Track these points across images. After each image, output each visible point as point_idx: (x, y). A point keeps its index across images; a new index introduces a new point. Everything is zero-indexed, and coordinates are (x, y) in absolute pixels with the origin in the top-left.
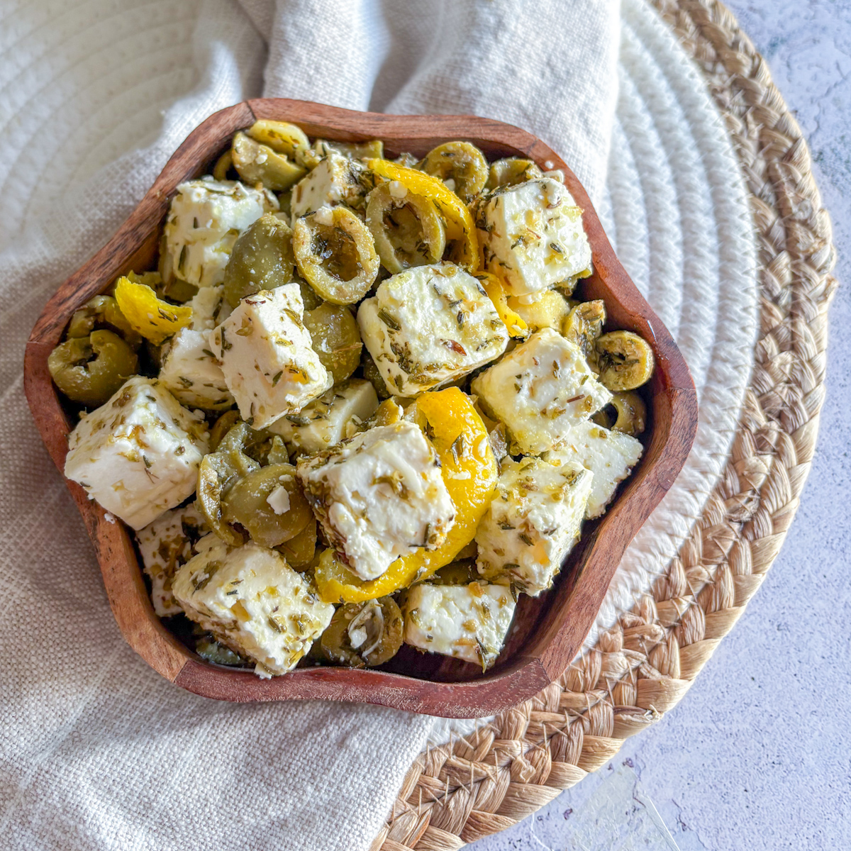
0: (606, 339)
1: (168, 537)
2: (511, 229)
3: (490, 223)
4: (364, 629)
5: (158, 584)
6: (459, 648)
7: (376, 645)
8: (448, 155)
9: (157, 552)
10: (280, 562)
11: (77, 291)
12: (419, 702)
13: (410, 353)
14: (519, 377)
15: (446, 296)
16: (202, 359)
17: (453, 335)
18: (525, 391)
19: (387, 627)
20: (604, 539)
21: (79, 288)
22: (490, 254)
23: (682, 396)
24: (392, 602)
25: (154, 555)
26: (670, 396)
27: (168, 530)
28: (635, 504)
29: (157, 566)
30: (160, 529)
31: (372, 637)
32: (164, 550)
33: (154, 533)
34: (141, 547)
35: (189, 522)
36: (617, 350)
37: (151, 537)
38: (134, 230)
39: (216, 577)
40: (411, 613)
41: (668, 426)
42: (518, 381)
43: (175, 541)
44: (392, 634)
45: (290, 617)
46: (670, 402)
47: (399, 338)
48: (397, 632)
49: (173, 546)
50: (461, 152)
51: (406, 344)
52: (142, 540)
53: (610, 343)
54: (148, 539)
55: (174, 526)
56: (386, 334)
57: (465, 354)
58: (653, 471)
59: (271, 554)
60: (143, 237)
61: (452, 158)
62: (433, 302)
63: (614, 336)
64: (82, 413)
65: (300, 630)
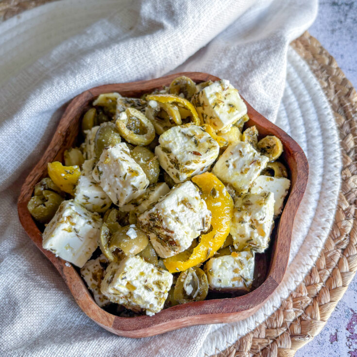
0: (260, 142)
1: (95, 270)
2: (211, 101)
3: (201, 102)
4: (191, 285)
5: (96, 292)
6: (234, 282)
7: (198, 291)
8: (177, 84)
9: (92, 278)
10: (141, 260)
11: (34, 178)
12: (223, 308)
13: (178, 161)
14: (227, 161)
15: (188, 135)
16: (91, 186)
17: (194, 149)
18: (231, 167)
19: (200, 281)
20: (283, 220)
21: (35, 176)
22: (205, 116)
23: (298, 155)
24: (200, 269)
25: (91, 280)
26: (293, 156)
27: (94, 267)
28: (292, 202)
29: (93, 285)
30: (91, 268)
31: (195, 288)
32: (95, 277)
33: (89, 271)
34: (84, 278)
35: (103, 261)
36: (266, 145)
37: (88, 273)
38: (53, 148)
39: (115, 275)
40: (209, 271)
41: (296, 168)
42: (227, 164)
43: (99, 271)
44: (203, 283)
45: (154, 283)
46: (294, 158)
47: (172, 157)
48: (205, 281)
49: (98, 274)
50: (181, 81)
51: (175, 158)
52: (84, 275)
53: (263, 143)
54: (87, 274)
55: (97, 265)
56: (167, 157)
57: (201, 155)
58: (295, 187)
59: (136, 258)
60: (57, 150)
61: (179, 84)
62: (183, 139)
63: (263, 140)
64: (46, 225)
65: (160, 287)
